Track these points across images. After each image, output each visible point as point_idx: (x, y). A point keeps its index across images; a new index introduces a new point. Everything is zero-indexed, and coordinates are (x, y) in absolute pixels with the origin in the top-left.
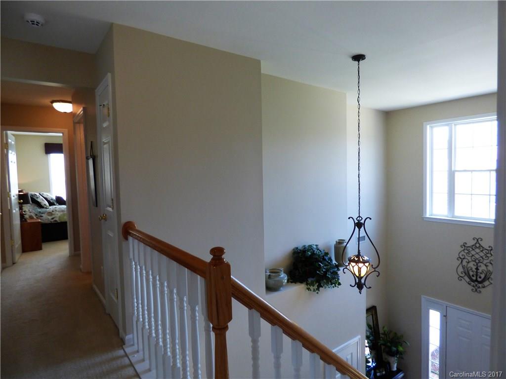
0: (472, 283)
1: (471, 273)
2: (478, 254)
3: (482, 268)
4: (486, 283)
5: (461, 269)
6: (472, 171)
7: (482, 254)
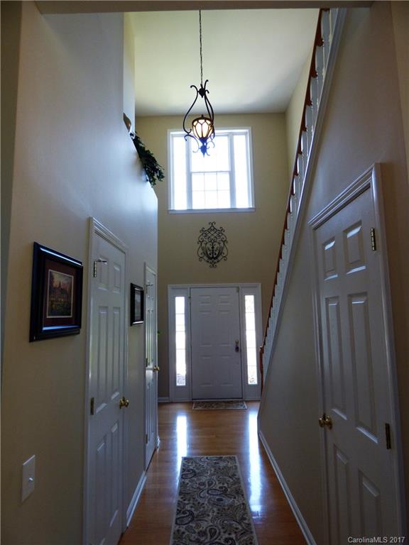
0: (210, 261)
1: (209, 253)
2: (213, 235)
3: (217, 246)
4: (219, 258)
5: (201, 251)
6: (204, 172)
7: (215, 235)
